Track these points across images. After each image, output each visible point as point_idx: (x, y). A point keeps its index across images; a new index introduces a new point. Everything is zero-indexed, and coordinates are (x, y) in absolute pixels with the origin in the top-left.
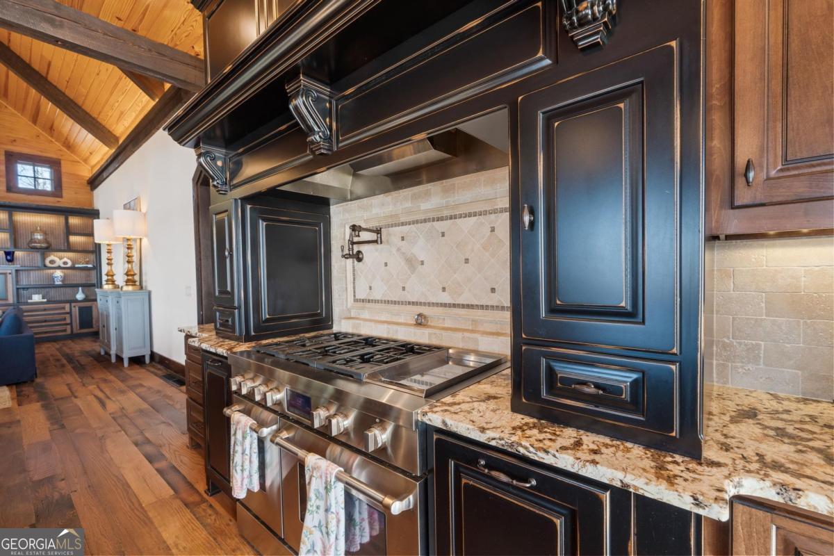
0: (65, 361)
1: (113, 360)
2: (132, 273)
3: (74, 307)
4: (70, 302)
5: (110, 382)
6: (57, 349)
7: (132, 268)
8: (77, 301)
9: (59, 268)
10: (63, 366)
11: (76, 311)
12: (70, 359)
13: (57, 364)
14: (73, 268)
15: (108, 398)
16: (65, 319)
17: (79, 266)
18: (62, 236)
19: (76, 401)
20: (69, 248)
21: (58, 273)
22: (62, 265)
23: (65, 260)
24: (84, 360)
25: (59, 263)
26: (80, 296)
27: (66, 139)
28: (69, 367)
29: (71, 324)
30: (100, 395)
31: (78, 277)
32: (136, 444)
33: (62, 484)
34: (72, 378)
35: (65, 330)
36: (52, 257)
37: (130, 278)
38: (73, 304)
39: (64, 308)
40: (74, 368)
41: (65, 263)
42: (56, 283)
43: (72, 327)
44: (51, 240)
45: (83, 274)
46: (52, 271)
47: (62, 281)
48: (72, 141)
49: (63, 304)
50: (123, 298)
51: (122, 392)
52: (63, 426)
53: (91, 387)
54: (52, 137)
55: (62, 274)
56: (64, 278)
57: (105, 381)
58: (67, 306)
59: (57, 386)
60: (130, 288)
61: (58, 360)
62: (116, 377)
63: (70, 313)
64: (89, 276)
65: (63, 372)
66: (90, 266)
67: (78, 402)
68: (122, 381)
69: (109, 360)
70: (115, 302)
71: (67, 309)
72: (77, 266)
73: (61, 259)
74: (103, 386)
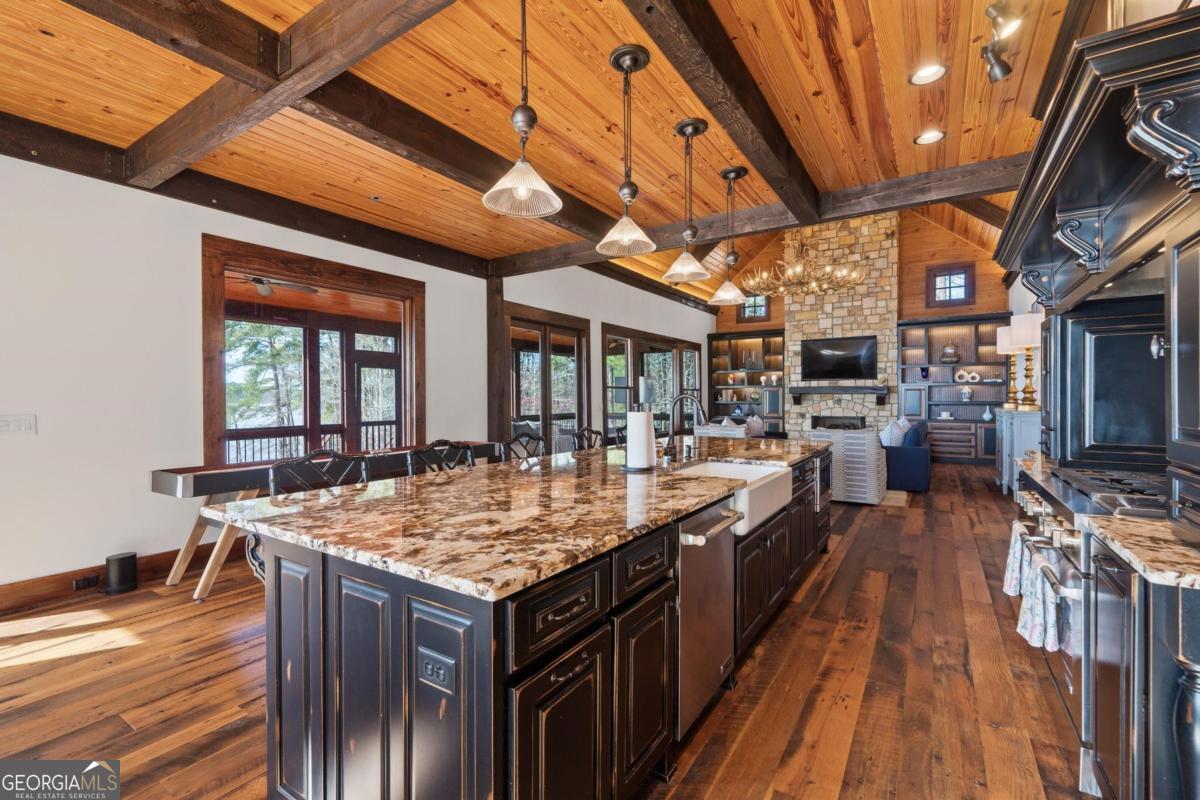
0: (959, 483)
1: (1005, 492)
2: (1031, 390)
3: (980, 428)
4: (975, 422)
5: (991, 510)
6: (958, 471)
7: (1031, 383)
8: (983, 421)
9: (967, 383)
10: (956, 486)
11: (981, 433)
12: (964, 482)
13: (952, 484)
14: (981, 383)
15: (981, 522)
16: (970, 441)
17: (989, 380)
18: (973, 347)
19: (950, 515)
20: (979, 360)
21: (966, 389)
22: (971, 381)
23: (974, 374)
24: (976, 486)
25: (968, 377)
26: (987, 416)
27: (980, 237)
28: (960, 489)
29: (976, 447)
30: (975, 518)
31: (987, 394)
32: (983, 563)
33: (916, 563)
34: (957, 499)
35: (970, 454)
36: (961, 372)
37: (1028, 395)
38: (979, 425)
39: (970, 428)
40: (963, 491)
41: (973, 378)
42: (964, 400)
43: (976, 451)
44: (961, 352)
45: (993, 390)
46: (961, 387)
47: (971, 398)
48: (985, 238)
49: (968, 424)
50: (1016, 419)
51: (996, 521)
52: (932, 530)
53: (970, 510)
54: (967, 239)
55: (970, 391)
56: (971, 396)
57: (986, 508)
58: (973, 426)
59: (942, 502)
60: (1027, 408)
61: (953, 481)
62: (998, 507)
63: (975, 435)
64: (999, 392)
65: (954, 492)
66: (1000, 381)
67: (953, 518)
68: (1002, 513)
69: (1001, 491)
70: (1009, 423)
71: (973, 431)
72: (985, 381)
73: (969, 373)
74: (982, 512)
